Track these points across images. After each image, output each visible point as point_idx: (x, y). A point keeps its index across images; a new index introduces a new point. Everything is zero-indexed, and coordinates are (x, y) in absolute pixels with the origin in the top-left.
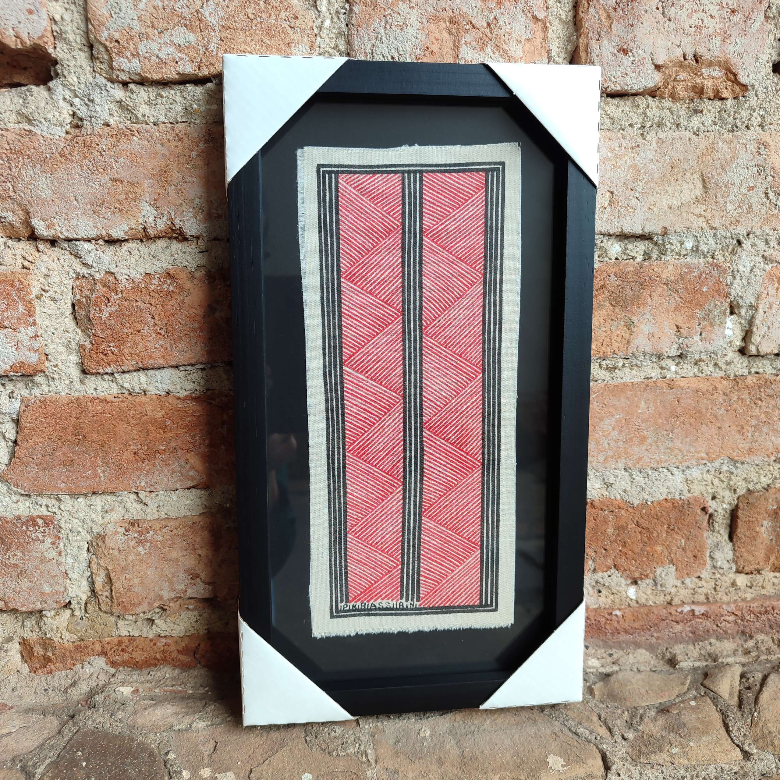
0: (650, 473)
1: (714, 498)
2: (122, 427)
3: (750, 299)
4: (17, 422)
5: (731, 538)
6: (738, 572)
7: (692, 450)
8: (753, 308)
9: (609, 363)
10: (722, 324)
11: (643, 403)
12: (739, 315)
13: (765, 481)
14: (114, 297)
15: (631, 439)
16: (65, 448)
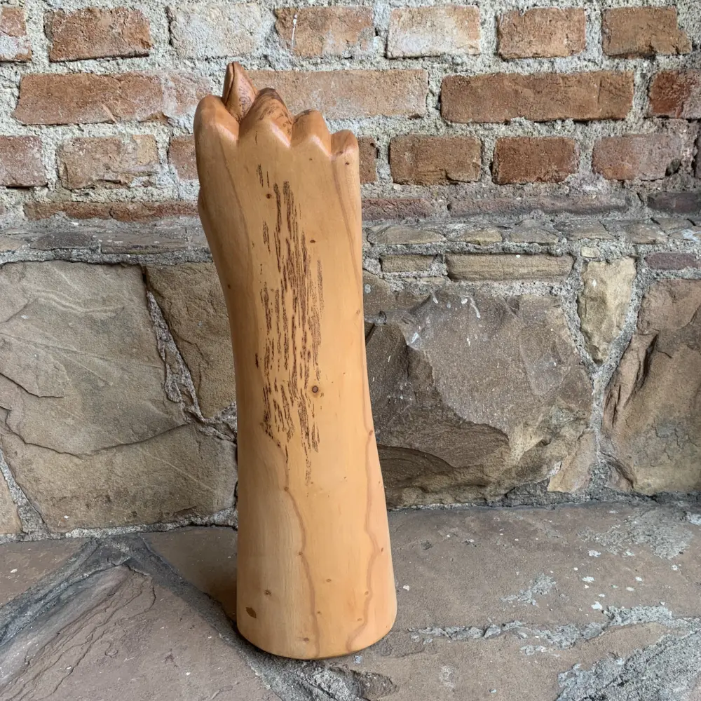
0: (340, 122)
1: (378, 139)
2: (70, 89)
3: (384, 27)
4: (19, 87)
5: (389, 163)
6: (394, 182)
7: (362, 109)
8: (387, 31)
9: (314, 61)
10: (371, 40)
11: (333, 83)
12: (380, 36)
13: (406, 130)
14: (63, 21)
15: (328, 102)
16: (43, 100)
